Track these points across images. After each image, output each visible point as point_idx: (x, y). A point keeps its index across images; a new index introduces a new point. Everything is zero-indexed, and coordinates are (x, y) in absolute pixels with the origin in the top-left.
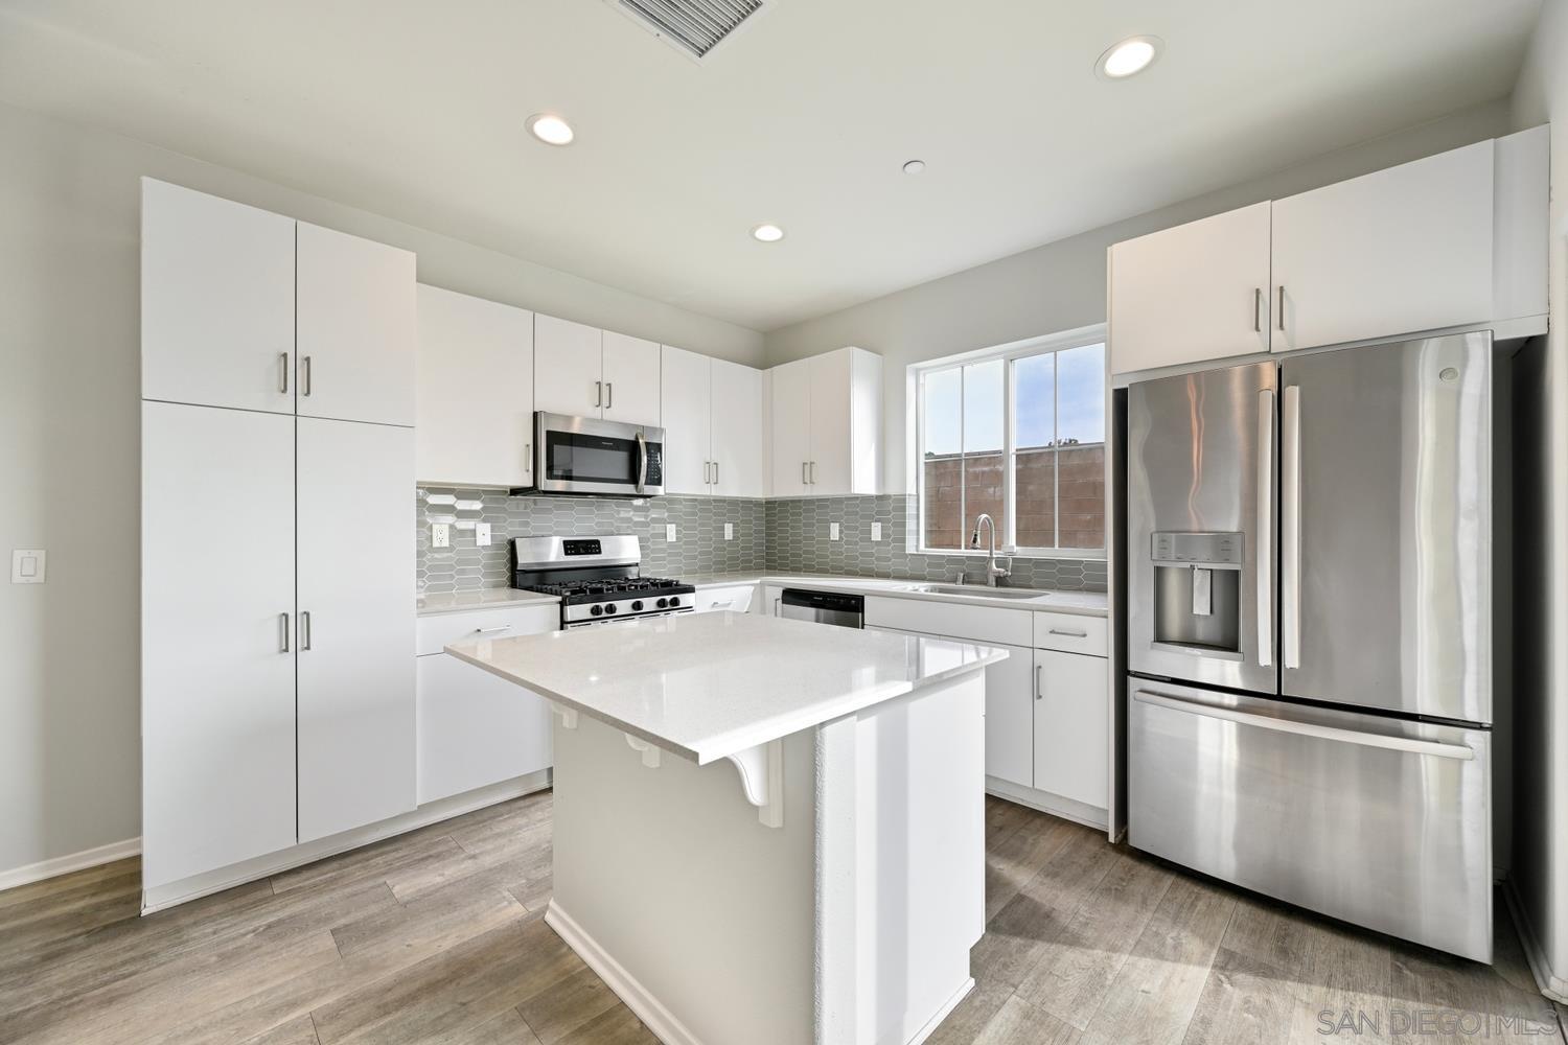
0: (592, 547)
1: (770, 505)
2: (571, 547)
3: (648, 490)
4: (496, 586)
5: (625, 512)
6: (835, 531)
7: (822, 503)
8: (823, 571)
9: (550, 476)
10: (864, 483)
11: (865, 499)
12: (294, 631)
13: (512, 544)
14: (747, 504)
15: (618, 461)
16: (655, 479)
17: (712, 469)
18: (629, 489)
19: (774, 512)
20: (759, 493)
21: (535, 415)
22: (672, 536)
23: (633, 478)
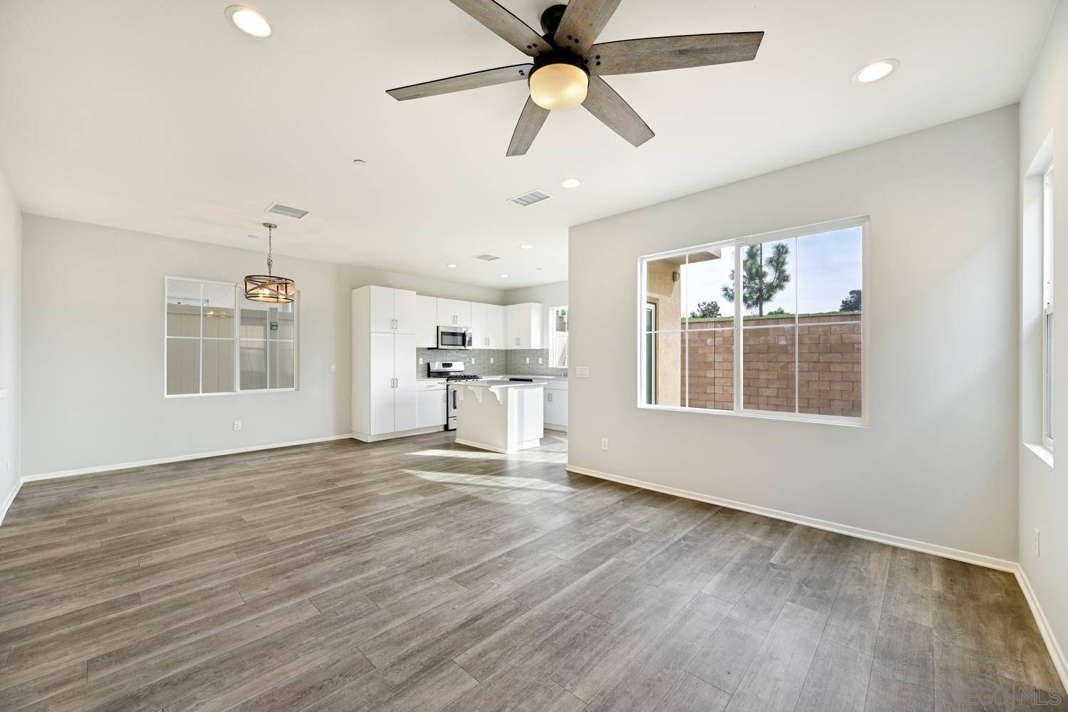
0: (449, 365)
1: (506, 350)
2: (445, 365)
3: (468, 348)
4: (423, 376)
5: (461, 354)
6: (528, 360)
7: (524, 351)
8: (524, 374)
9: (442, 344)
10: (536, 345)
11: (537, 350)
12: (394, 383)
13: (429, 364)
14: (498, 351)
15: (460, 339)
16: (470, 344)
17: (487, 341)
18: (463, 348)
19: (507, 353)
20: (502, 348)
21: (438, 327)
22: (473, 362)
23: (464, 344)
